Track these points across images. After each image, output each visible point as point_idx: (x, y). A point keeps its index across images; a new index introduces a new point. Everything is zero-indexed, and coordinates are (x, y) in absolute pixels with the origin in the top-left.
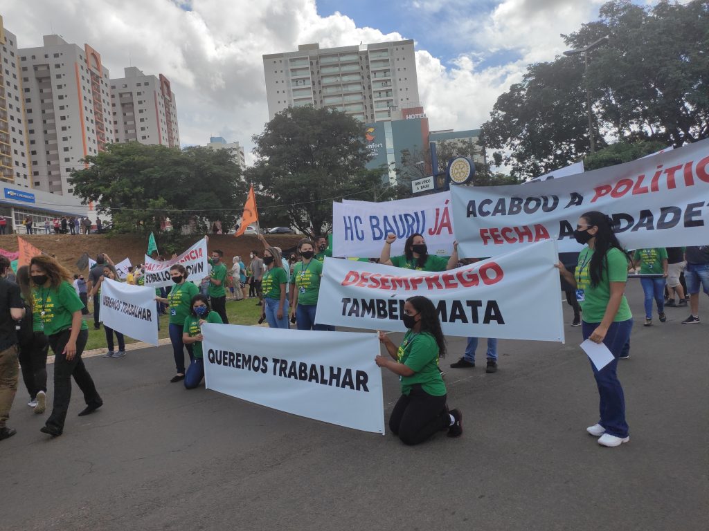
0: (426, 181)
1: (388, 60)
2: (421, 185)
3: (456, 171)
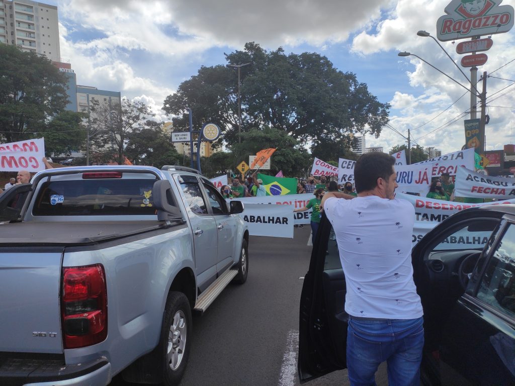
0: (184, 135)
1: (33, 16)
2: (180, 136)
3: (208, 132)
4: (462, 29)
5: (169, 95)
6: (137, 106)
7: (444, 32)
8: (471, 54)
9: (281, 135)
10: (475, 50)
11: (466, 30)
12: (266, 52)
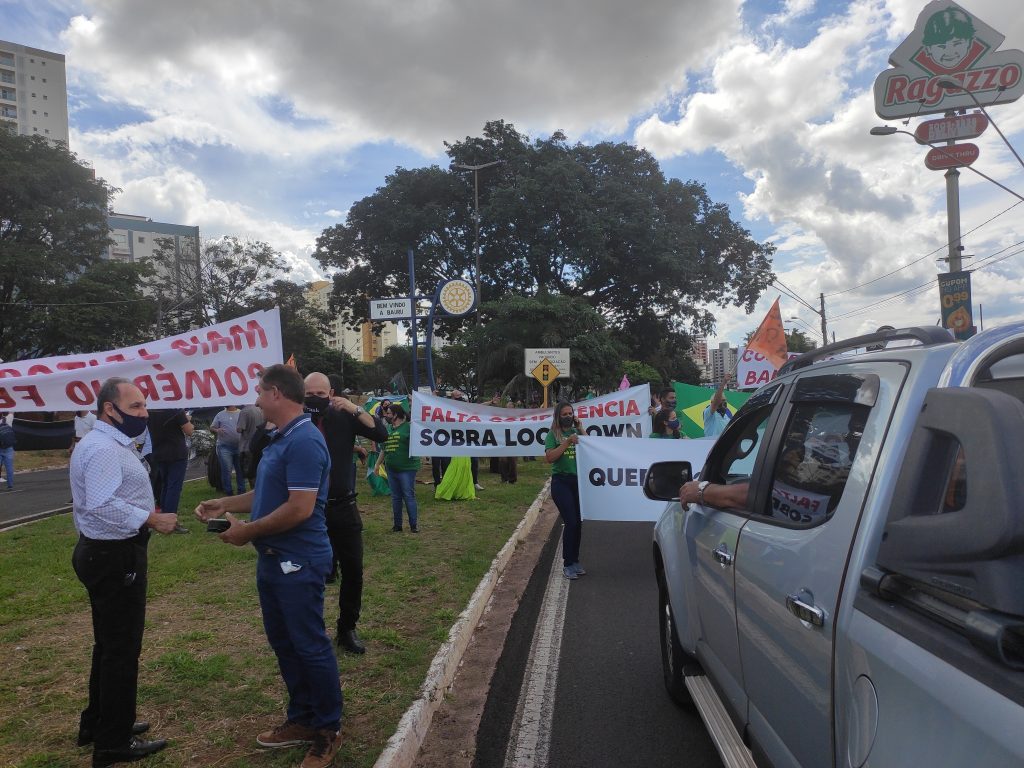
0: (398, 305)
1: (13, 72)
2: (389, 308)
3: (451, 298)
4: (925, 96)
5: (327, 228)
6: (254, 250)
7: (890, 100)
8: (945, 144)
9: (573, 306)
10: (954, 136)
11: (933, 98)
12: (528, 140)
